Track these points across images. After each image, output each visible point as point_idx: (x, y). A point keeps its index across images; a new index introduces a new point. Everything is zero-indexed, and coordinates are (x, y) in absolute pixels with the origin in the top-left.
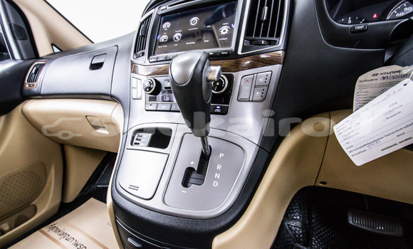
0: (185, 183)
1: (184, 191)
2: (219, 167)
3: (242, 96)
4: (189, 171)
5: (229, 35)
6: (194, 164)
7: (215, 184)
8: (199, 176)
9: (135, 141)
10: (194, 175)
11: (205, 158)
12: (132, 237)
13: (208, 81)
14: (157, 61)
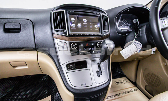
14: (75, 36)
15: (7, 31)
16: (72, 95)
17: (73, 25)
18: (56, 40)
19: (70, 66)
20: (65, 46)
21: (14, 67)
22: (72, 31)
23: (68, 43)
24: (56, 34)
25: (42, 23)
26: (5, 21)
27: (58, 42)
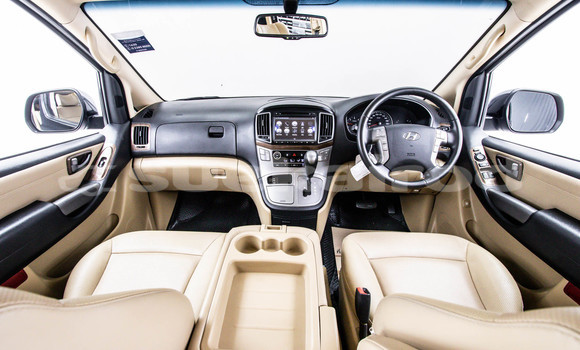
0: (304, 195)
1: (305, 198)
4: (304, 191)
5: (313, 133)
6: (305, 188)
7: (315, 193)
14: (279, 143)
15: (211, 135)
16: (269, 210)
17: (279, 130)
18: (258, 147)
19: (270, 180)
20: (268, 155)
21: (214, 175)
22: (277, 137)
23: (271, 151)
24: (259, 140)
25: (244, 123)
26: (210, 124)
27: (261, 151)
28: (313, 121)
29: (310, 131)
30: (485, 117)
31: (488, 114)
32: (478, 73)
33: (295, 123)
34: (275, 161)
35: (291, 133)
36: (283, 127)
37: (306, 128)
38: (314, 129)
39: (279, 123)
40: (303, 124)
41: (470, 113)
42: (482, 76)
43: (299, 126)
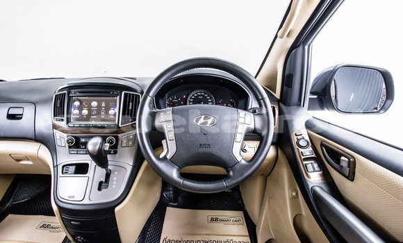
0: (100, 189)
1: (100, 192)
2: (115, 179)
3: (123, 145)
4: (101, 183)
5: (115, 115)
6: (103, 179)
7: (114, 186)
8: (106, 184)
9: (64, 171)
10: (103, 184)
11: (108, 176)
12: (73, 221)
13: (105, 151)
15: (10, 117)
18: (56, 131)
20: (63, 140)
23: (66, 136)
28: (115, 101)
29: (111, 112)
30: (309, 96)
31: (312, 93)
32: (295, 46)
33: (94, 104)
34: (70, 147)
35: (90, 114)
36: (80, 108)
37: (108, 108)
38: (117, 110)
39: (77, 103)
40: (103, 105)
41: (292, 91)
42: (300, 49)
43: (99, 107)
